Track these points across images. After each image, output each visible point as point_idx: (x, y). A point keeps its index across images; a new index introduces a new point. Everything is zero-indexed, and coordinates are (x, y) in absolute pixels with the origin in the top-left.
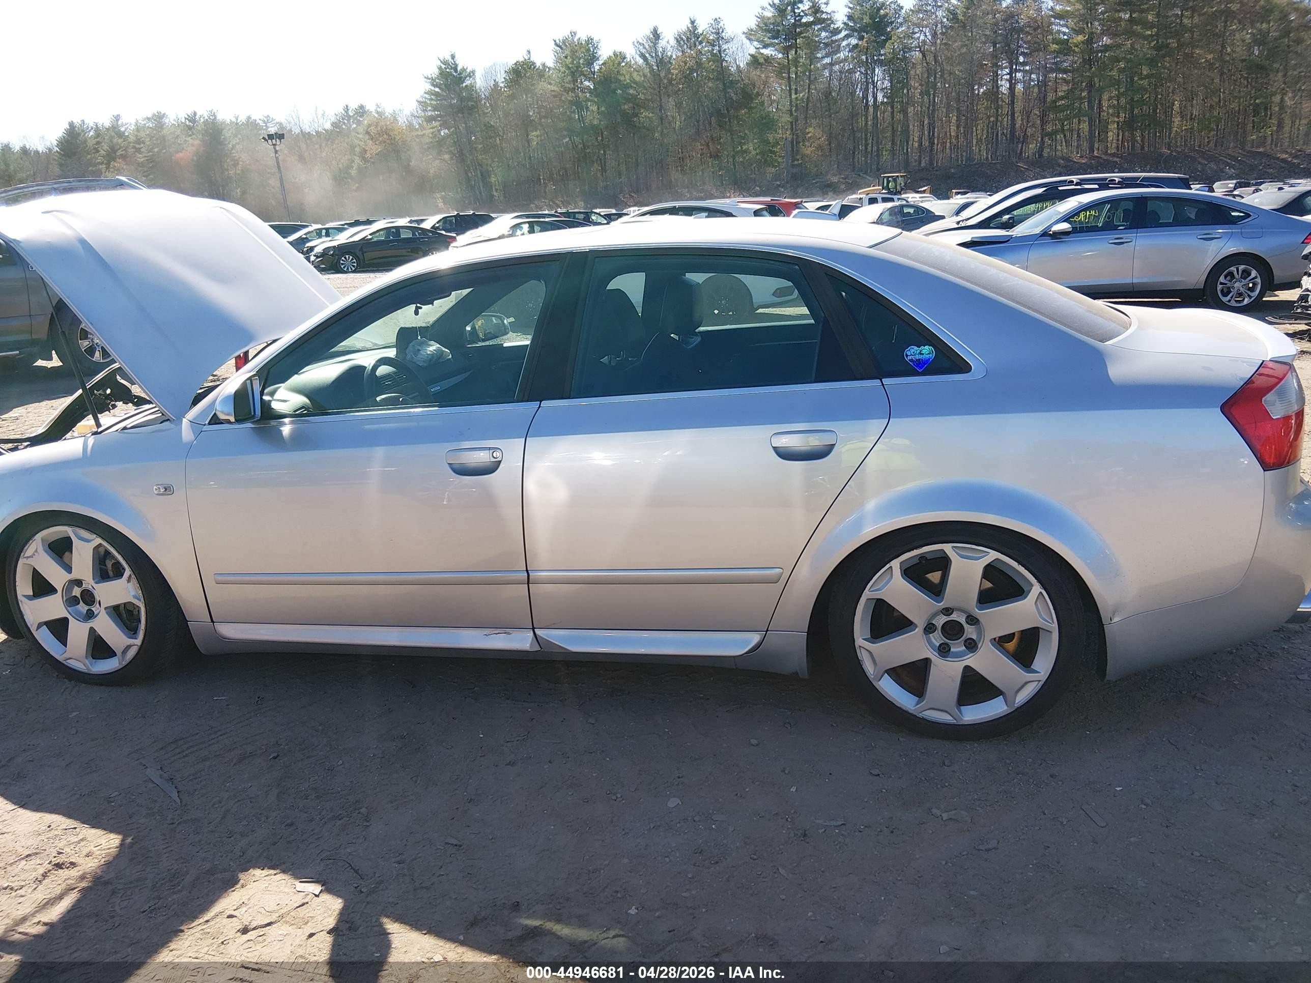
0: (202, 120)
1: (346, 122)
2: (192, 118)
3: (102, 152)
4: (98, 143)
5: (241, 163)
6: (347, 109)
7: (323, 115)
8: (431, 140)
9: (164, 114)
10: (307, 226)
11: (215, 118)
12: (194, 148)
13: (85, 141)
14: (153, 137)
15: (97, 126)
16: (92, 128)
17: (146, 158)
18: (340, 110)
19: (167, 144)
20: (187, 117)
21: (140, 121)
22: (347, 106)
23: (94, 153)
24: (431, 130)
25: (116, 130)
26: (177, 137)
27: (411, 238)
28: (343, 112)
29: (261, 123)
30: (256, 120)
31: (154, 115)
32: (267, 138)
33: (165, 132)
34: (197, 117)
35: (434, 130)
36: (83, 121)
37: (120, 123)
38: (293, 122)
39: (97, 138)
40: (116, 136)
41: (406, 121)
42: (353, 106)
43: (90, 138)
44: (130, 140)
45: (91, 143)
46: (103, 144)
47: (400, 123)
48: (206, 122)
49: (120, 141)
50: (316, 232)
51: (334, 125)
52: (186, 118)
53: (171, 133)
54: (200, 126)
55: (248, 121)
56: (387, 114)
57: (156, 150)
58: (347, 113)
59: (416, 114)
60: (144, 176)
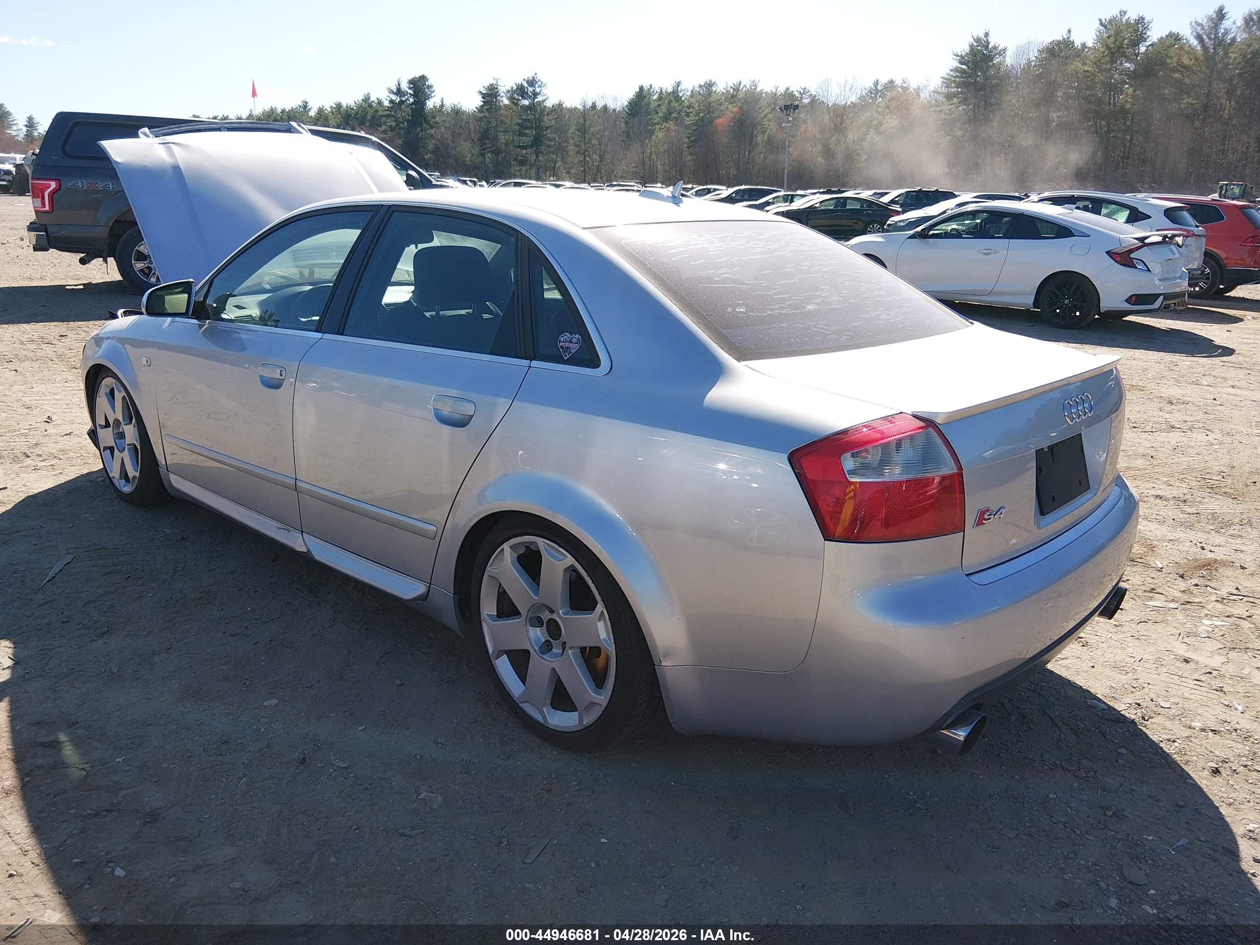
0: (744, 89)
1: (873, 96)
2: (736, 89)
3: (661, 114)
4: (659, 106)
5: (768, 131)
6: (876, 83)
7: (851, 89)
8: (946, 117)
9: (715, 83)
10: (776, 191)
11: (756, 88)
12: (732, 115)
13: (649, 104)
14: (702, 103)
15: (661, 90)
16: (657, 92)
17: (692, 122)
18: (870, 84)
19: (711, 110)
20: (733, 86)
21: (696, 88)
22: (877, 81)
23: (654, 114)
24: (950, 107)
25: (676, 95)
26: (721, 104)
27: (858, 209)
28: (873, 86)
29: (797, 94)
30: (793, 92)
31: (706, 83)
32: (783, 109)
33: (712, 99)
34: (741, 87)
35: (952, 106)
36: (651, 85)
37: (679, 89)
38: (822, 94)
39: (659, 101)
40: (674, 101)
41: (928, 96)
42: (884, 80)
43: (654, 101)
44: (684, 105)
45: (653, 105)
46: (662, 107)
47: (921, 99)
48: (746, 93)
49: (676, 104)
50: (783, 198)
51: (862, 98)
52: (731, 87)
53: (716, 100)
54: (741, 95)
55: (787, 91)
56: (911, 89)
57: (702, 115)
58: (876, 88)
59: (940, 90)
60: (687, 138)
